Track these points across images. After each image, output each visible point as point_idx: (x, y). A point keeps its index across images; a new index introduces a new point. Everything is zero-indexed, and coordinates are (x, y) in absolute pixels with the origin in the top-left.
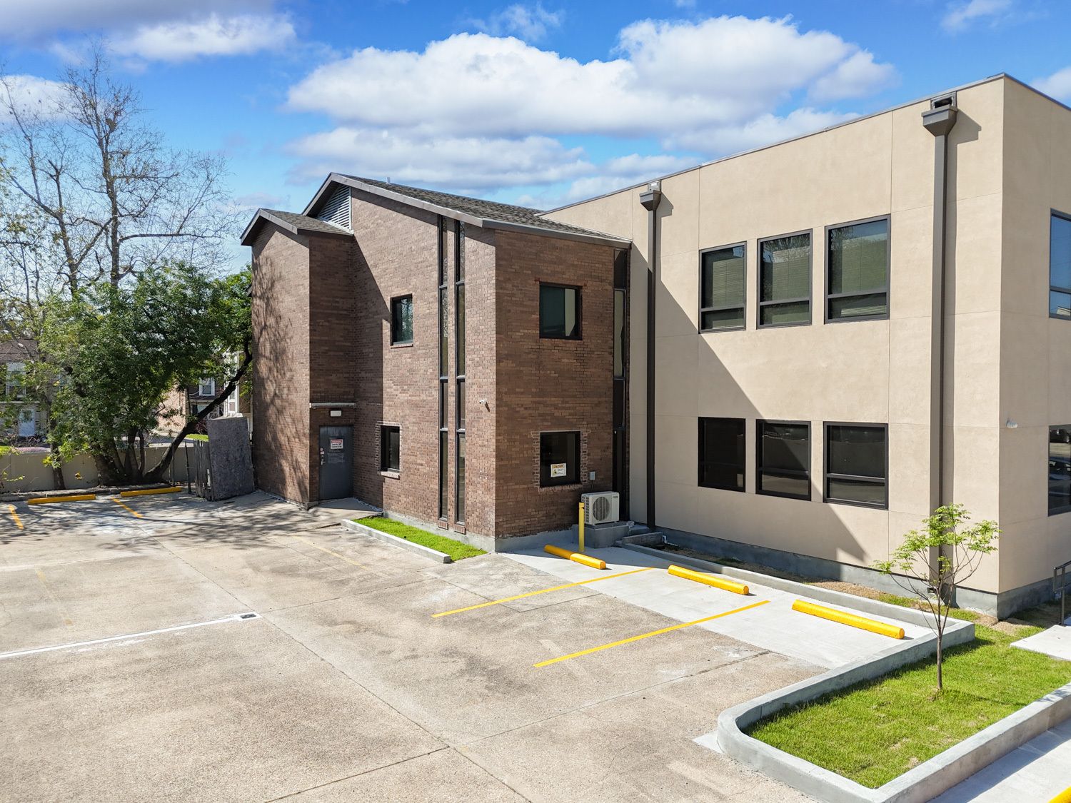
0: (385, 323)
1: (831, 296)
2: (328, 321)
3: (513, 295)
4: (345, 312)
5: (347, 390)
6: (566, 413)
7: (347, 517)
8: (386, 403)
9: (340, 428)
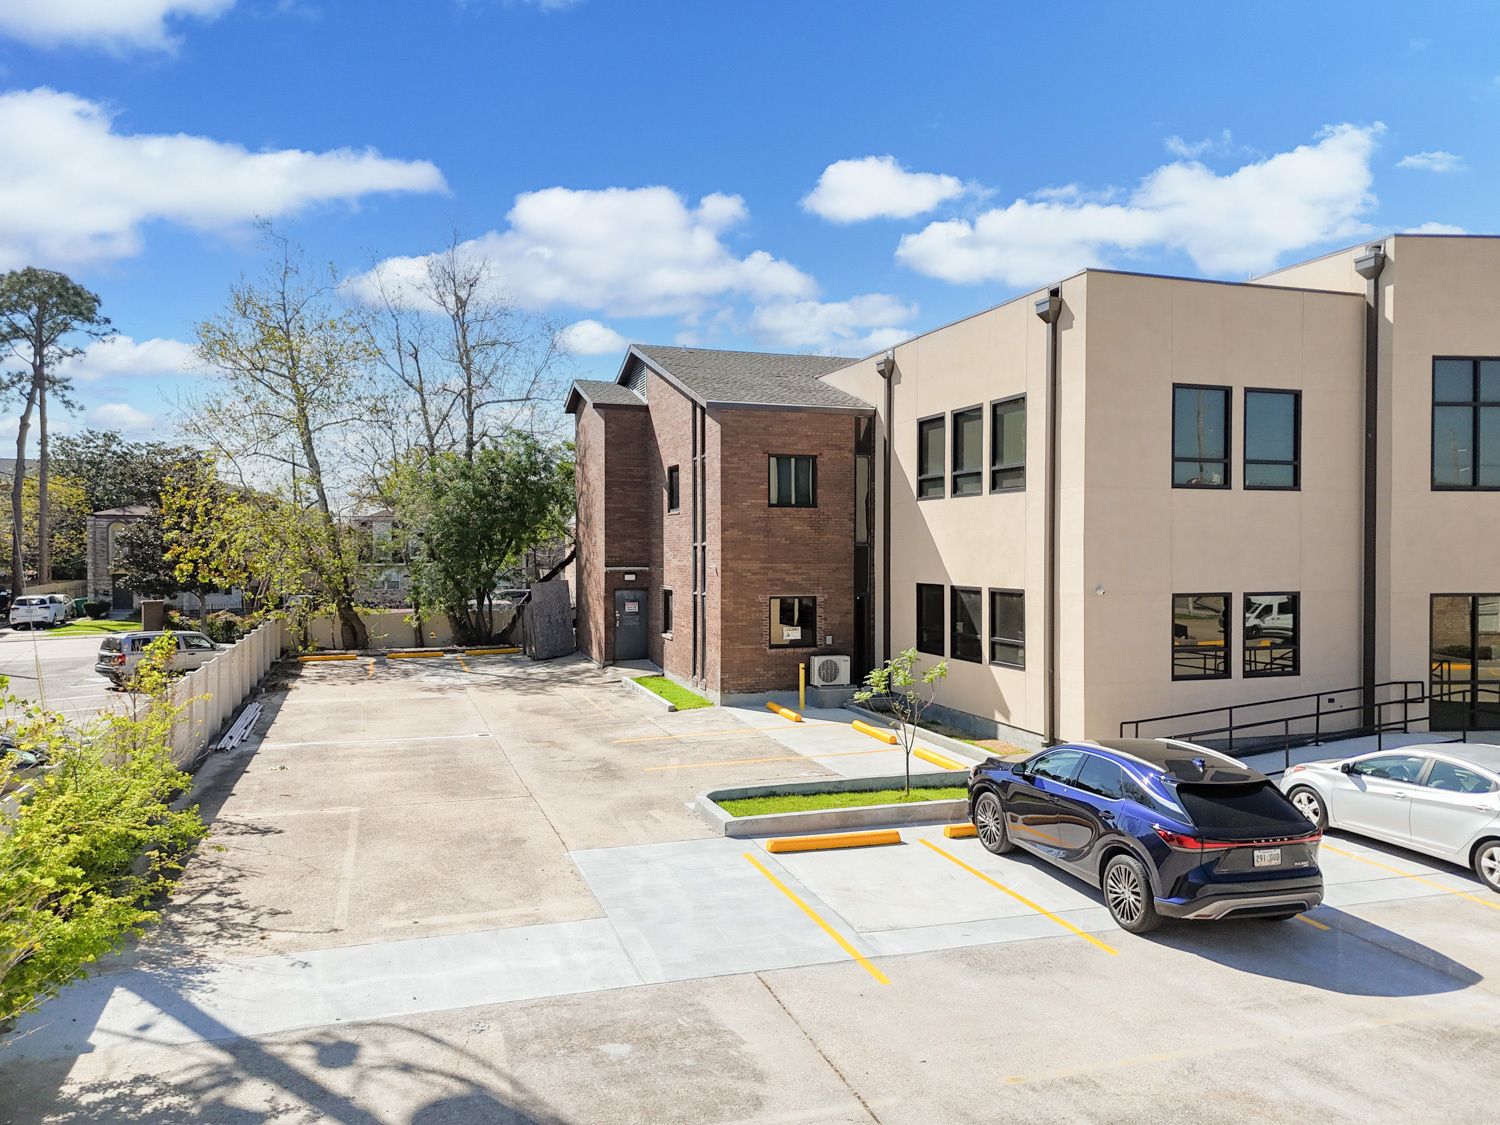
0: (664, 490)
1: (994, 468)
2: (624, 489)
3: (738, 468)
4: (639, 480)
5: (641, 555)
6: (798, 579)
7: (627, 674)
8: (666, 567)
9: (637, 592)
